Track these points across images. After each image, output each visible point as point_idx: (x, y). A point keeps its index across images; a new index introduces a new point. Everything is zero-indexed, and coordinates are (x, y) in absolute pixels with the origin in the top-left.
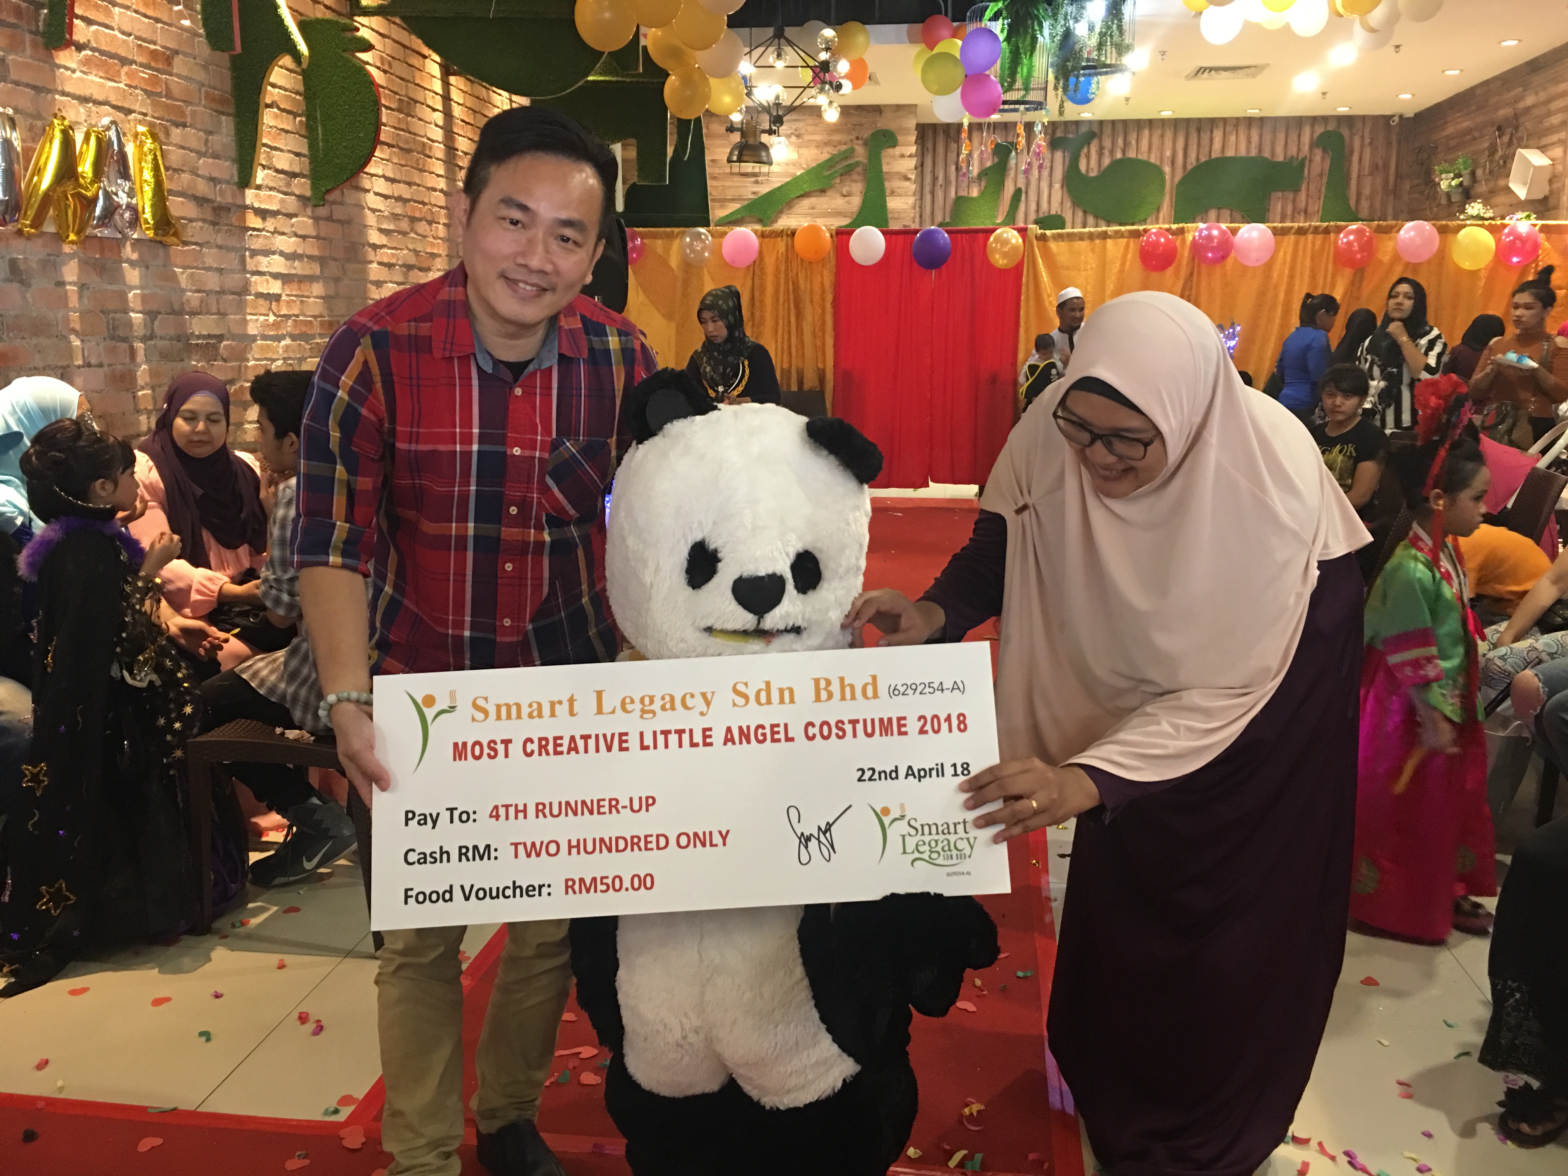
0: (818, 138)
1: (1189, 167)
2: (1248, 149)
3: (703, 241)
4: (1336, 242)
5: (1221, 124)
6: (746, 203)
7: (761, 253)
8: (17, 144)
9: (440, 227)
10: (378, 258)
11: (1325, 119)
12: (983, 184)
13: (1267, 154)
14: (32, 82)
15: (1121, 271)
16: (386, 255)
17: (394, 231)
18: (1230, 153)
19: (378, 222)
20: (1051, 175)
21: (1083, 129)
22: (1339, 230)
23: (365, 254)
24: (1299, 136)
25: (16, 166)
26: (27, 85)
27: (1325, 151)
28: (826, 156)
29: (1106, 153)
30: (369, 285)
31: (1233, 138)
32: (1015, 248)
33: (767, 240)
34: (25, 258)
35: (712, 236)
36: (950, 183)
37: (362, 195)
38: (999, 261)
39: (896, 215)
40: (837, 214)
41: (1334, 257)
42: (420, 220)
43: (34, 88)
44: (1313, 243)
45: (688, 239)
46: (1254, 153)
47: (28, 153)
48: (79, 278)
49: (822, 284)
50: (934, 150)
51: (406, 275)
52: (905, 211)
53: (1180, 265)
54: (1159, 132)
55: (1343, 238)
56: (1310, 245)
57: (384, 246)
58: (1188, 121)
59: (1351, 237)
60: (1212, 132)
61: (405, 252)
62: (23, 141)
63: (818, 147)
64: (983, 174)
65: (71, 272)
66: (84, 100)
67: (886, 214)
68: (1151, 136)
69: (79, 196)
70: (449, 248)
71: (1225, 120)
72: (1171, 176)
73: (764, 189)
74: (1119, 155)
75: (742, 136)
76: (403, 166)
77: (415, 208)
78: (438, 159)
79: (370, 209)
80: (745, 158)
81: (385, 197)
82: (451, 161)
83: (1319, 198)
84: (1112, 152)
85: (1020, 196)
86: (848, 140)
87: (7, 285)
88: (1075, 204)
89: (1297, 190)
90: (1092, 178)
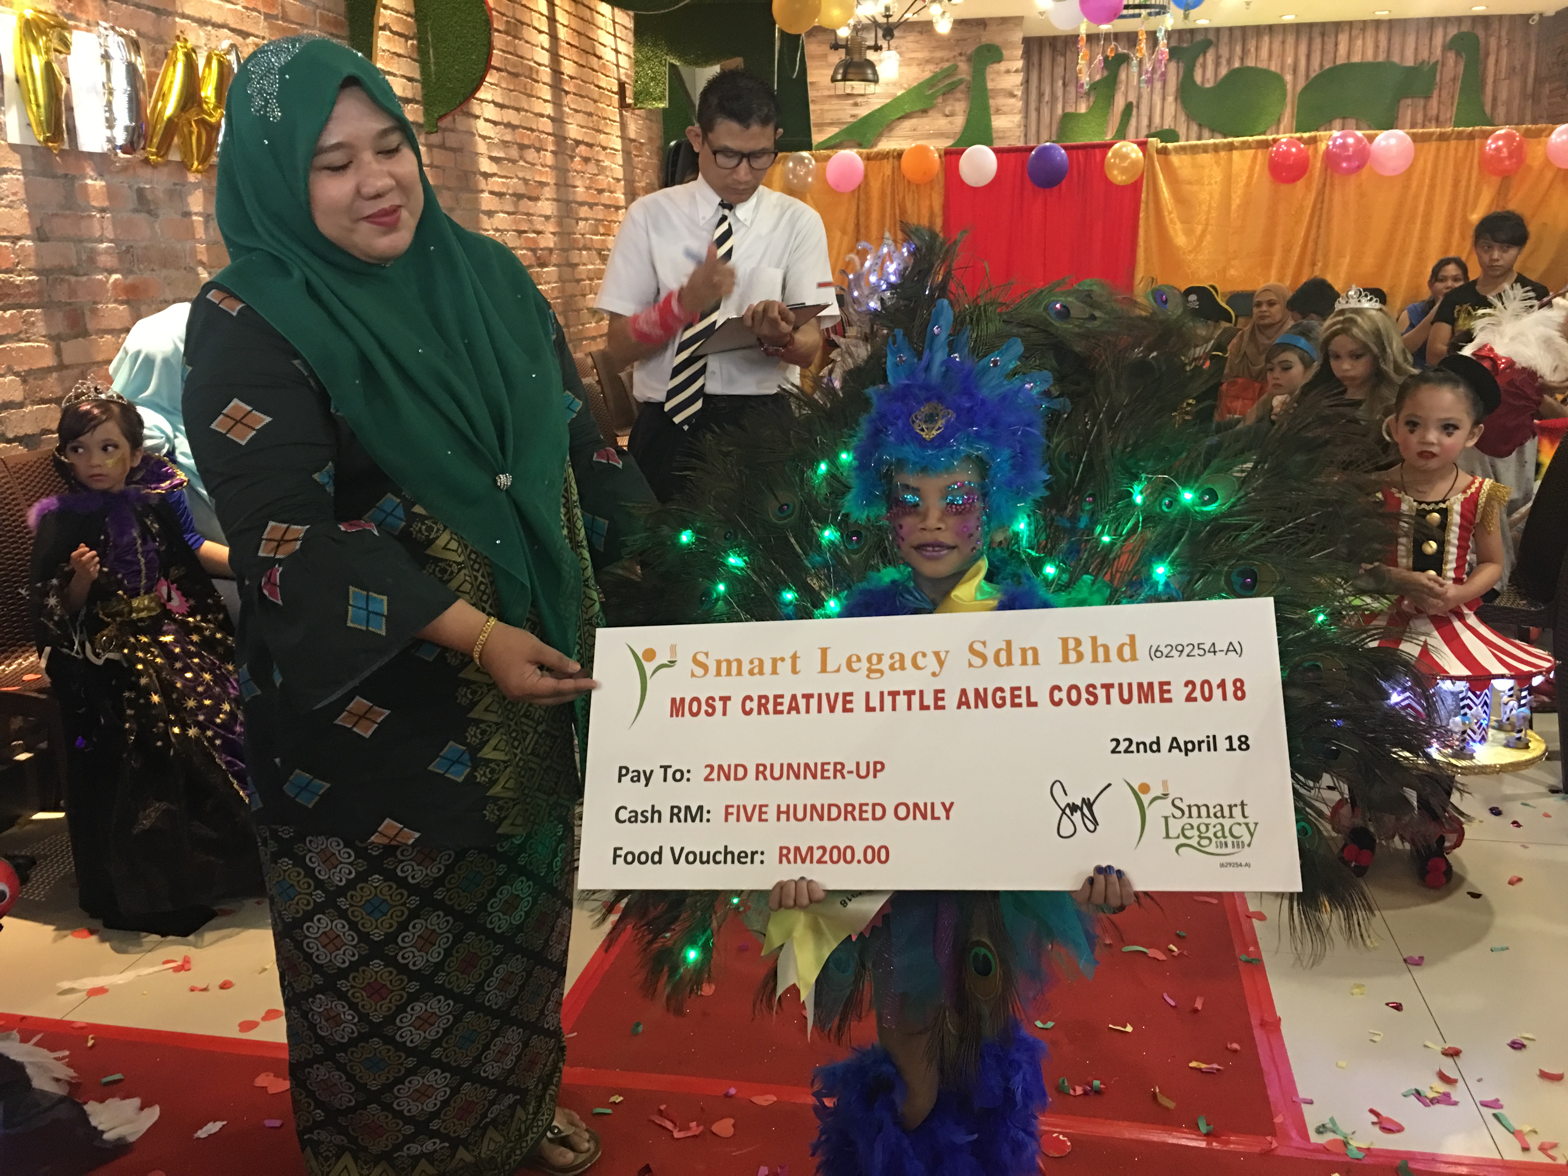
0: (919, 55)
1: (1313, 75)
2: (1376, 54)
3: (807, 166)
4: (1482, 147)
5: (1347, 28)
6: (845, 127)
7: (866, 176)
8: (141, 69)
9: (548, 154)
10: (490, 188)
11: (1459, 20)
12: (1092, 99)
13: (1396, 59)
14: (153, 5)
15: (1248, 184)
16: (496, 184)
17: (504, 159)
18: (1356, 59)
19: (488, 149)
20: (1164, 87)
21: (1199, 38)
22: (1486, 135)
23: (476, 183)
24: (1431, 39)
25: (141, 94)
26: (149, 8)
27: (1458, 54)
28: (927, 75)
29: (1224, 61)
30: (481, 215)
31: (1359, 42)
32: (1134, 163)
33: (872, 163)
34: (152, 188)
35: (816, 161)
36: (1057, 99)
37: (472, 121)
38: (1118, 177)
39: (1001, 135)
40: (941, 135)
41: (1479, 163)
42: (529, 147)
43: (155, 10)
44: (1456, 150)
45: (791, 164)
47: (152, 76)
48: (204, 208)
49: (931, 207)
50: (1041, 66)
51: (516, 205)
52: (1010, 129)
53: (1311, 176)
54: (1280, 38)
55: (1491, 144)
56: (1452, 152)
57: (494, 175)
58: (1311, 26)
59: (1500, 143)
60: (1336, 37)
61: (515, 180)
62: (147, 66)
63: (919, 65)
64: (1094, 86)
65: (196, 202)
66: (203, 22)
67: (991, 134)
68: (1271, 43)
69: (202, 123)
70: (557, 177)
71: (1351, 24)
72: (1293, 84)
73: (863, 112)
75: (847, 54)
76: (511, 91)
77: (523, 134)
78: (544, 83)
79: (480, 136)
80: (850, 76)
81: (495, 123)
82: (557, 86)
83: (1452, 104)
84: (1229, 61)
85: (1131, 110)
86: (953, 57)
87: (136, 216)
88: (1190, 117)
89: (1428, 97)
90: (1208, 89)
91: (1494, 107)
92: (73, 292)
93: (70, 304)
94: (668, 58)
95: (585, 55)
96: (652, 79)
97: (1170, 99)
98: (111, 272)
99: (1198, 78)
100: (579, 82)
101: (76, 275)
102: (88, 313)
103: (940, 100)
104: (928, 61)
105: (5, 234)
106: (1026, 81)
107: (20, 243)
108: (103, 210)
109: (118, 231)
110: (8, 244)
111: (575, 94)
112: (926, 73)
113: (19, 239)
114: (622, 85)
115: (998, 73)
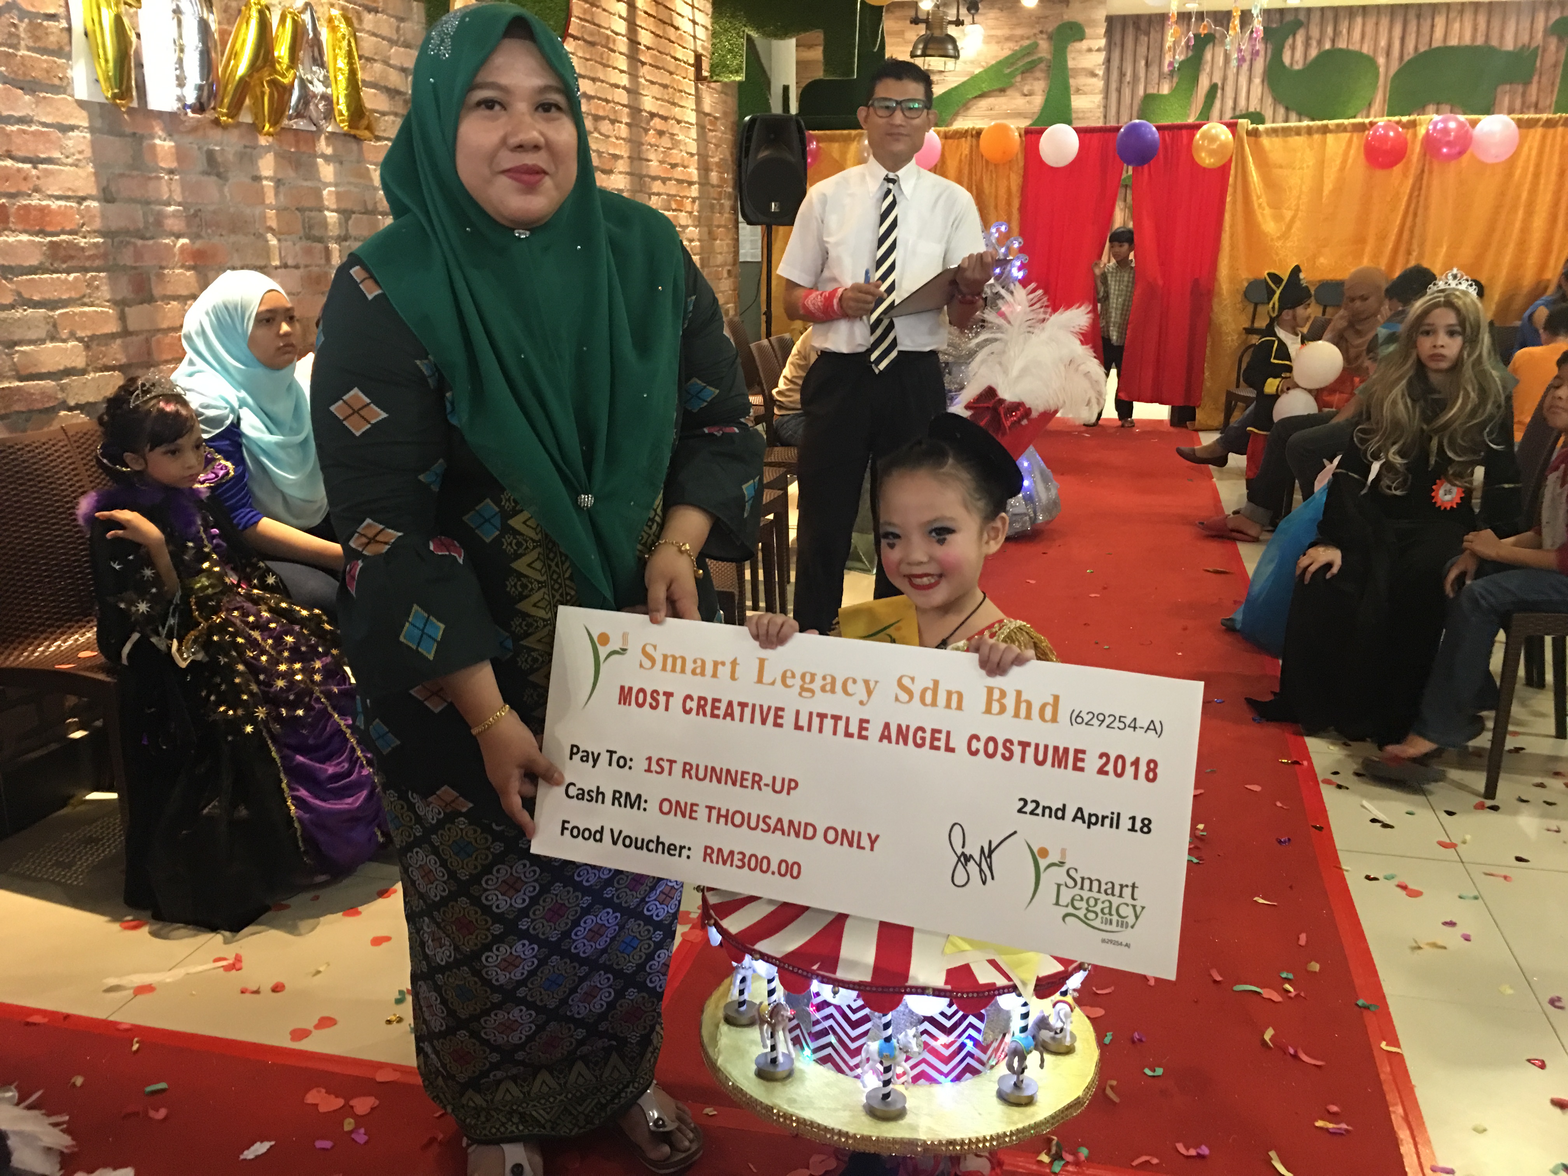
0: (1001, 32)
1: (1407, 58)
2: (1474, 37)
5: (1444, 10)
7: (941, 153)
8: (214, 26)
9: (623, 126)
12: (1175, 80)
15: (1342, 169)
18: (1453, 42)
20: (1251, 69)
24: (1532, 23)
25: (213, 53)
27: (1561, 39)
28: (1007, 53)
29: (1314, 43)
31: (1457, 24)
32: (1223, 145)
33: (949, 141)
34: (222, 150)
36: (1139, 80)
38: (1205, 159)
39: (1081, 114)
40: (1022, 114)
42: (603, 118)
47: (225, 35)
48: (275, 172)
49: (1009, 188)
50: (1122, 44)
52: (1090, 109)
53: (1409, 162)
54: (1374, 19)
58: (1406, 7)
60: (1433, 19)
62: (220, 24)
64: (1177, 68)
65: (267, 166)
68: (1364, 25)
69: (275, 83)
70: (631, 149)
71: (1448, 6)
72: (1386, 68)
75: (928, 28)
76: (587, 62)
77: (599, 105)
78: (621, 53)
80: (930, 52)
82: (633, 57)
83: (1552, 91)
84: (1320, 42)
85: (1216, 92)
86: (1035, 35)
87: (205, 178)
88: (1277, 100)
89: (1527, 83)
90: (1299, 71)
92: (138, 255)
93: (135, 267)
94: (746, 31)
95: (663, 26)
96: (730, 51)
97: (1257, 81)
98: (178, 236)
99: (1287, 60)
100: (655, 52)
101: (143, 238)
102: (153, 277)
103: (1018, 79)
104: (1008, 39)
105: (70, 193)
106: (1108, 61)
107: (85, 204)
108: (171, 172)
109: (187, 193)
110: (74, 205)
111: (650, 65)
112: (1005, 51)
113: (84, 199)
114: (698, 57)
115: (1080, 52)
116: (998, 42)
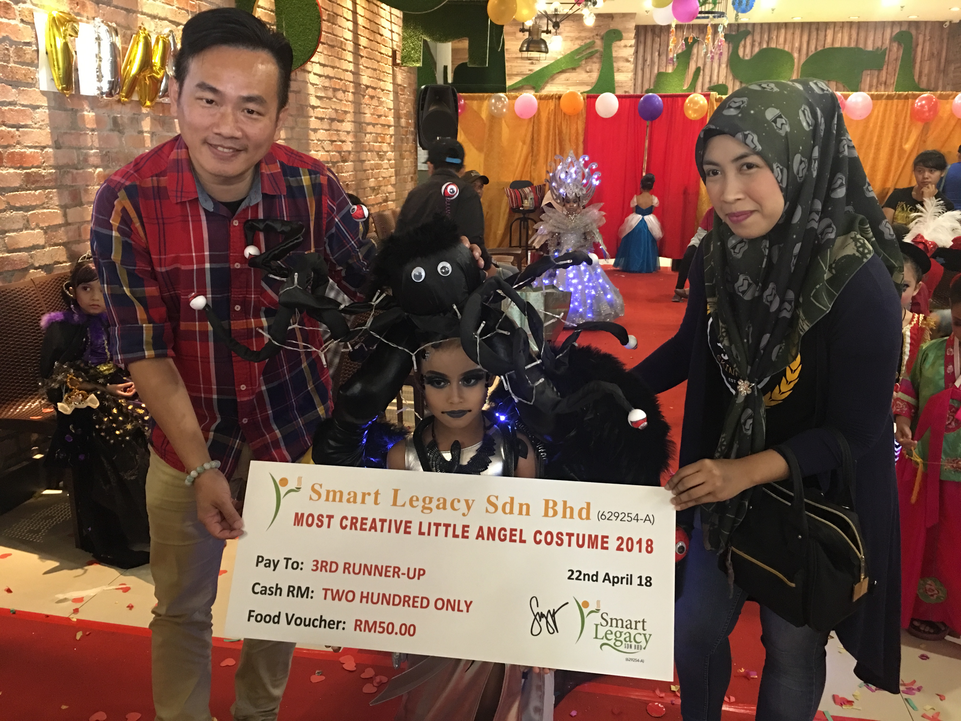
0: (572, 35)
1: (810, 54)
2: (849, 42)
3: (503, 102)
4: (913, 105)
5: (832, 26)
6: (525, 77)
7: (539, 108)
8: (119, 45)
9: (350, 94)
10: (315, 115)
11: (899, 23)
12: (676, 64)
13: (862, 46)
16: (319, 112)
17: (324, 97)
18: (837, 45)
19: (315, 91)
20: (719, 60)
21: (742, 29)
22: (915, 97)
23: (307, 112)
24: (883, 34)
25: (118, 59)
27: (899, 45)
29: (757, 44)
30: (310, 131)
31: (839, 35)
32: (702, 107)
33: (542, 100)
34: (121, 117)
35: (509, 99)
36: (654, 63)
37: (307, 75)
38: (692, 115)
39: (620, 85)
40: (583, 84)
41: (911, 115)
42: (339, 90)
44: (897, 106)
45: (493, 101)
46: (853, 45)
47: (125, 49)
48: (151, 128)
49: (577, 129)
50: (645, 43)
51: (330, 125)
52: (626, 81)
54: (791, 31)
55: (917, 103)
56: (895, 107)
57: (319, 107)
58: (810, 24)
59: (924, 102)
60: (825, 31)
61: (330, 110)
62: (122, 43)
64: (678, 56)
65: (146, 125)
66: (153, 17)
67: (614, 86)
68: (786, 34)
69: (152, 78)
70: (355, 108)
71: (834, 24)
72: (798, 59)
73: (536, 68)
74: (765, 46)
75: (530, 35)
76: (330, 56)
77: (336, 82)
78: (349, 51)
79: (311, 83)
80: (531, 49)
81: (320, 76)
82: (356, 53)
83: (895, 75)
84: (760, 44)
85: (700, 72)
86: (593, 36)
87: (111, 133)
88: (736, 76)
89: (880, 70)
90: (746, 60)
91: (920, 76)
92: (74, 179)
93: (72, 186)
94: (423, 37)
95: (373, 34)
96: (413, 49)
97: (723, 66)
98: (96, 167)
99: (741, 53)
100: (369, 50)
101: (77, 169)
102: (82, 192)
103: (583, 62)
104: (577, 39)
105: (37, 145)
106: (636, 52)
107: (45, 150)
108: (93, 130)
109: (101, 143)
110: (39, 151)
111: (366, 57)
112: (576, 46)
113: (45, 147)
114: (394, 52)
115: (619, 47)
116: (572, 40)
